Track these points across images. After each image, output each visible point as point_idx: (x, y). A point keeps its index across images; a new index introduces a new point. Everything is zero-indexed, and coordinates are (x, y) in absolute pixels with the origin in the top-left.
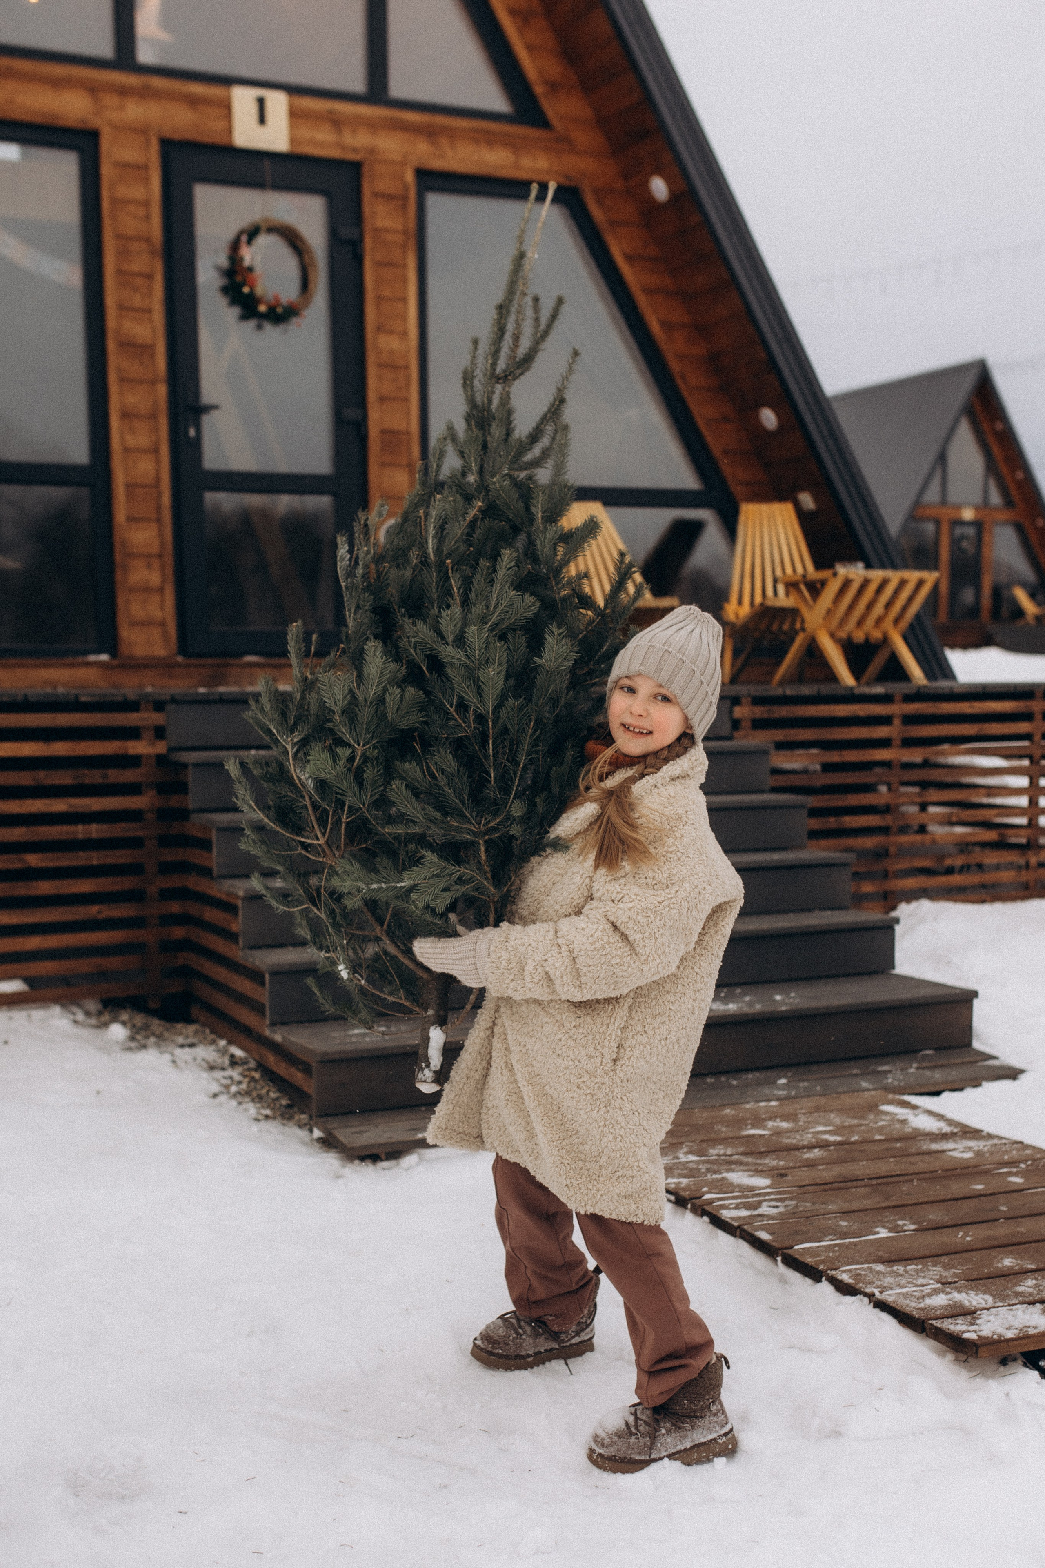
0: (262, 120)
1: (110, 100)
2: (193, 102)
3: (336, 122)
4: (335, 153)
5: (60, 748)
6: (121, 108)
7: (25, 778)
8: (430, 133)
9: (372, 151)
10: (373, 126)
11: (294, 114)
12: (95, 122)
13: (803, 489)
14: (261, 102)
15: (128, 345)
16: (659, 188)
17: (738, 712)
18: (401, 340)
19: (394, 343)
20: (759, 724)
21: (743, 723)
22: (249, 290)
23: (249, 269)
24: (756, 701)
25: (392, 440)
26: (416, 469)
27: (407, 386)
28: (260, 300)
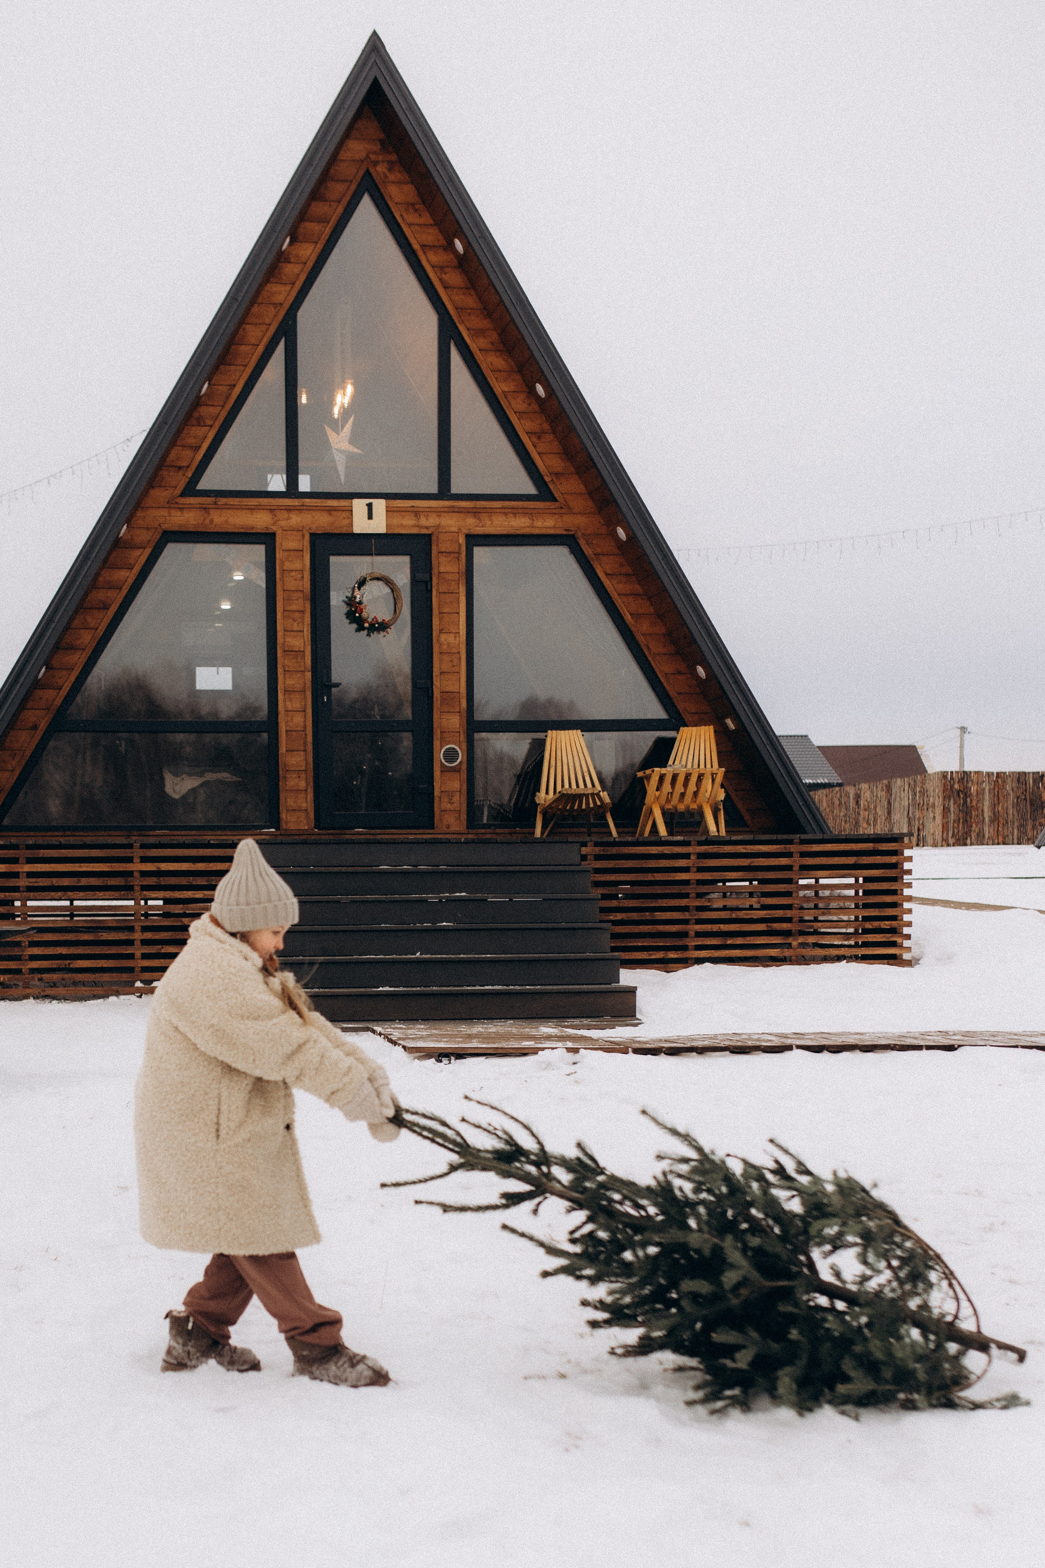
0: (370, 517)
1: (282, 515)
2: (330, 510)
3: (417, 513)
4: (415, 531)
5: (201, 866)
6: (289, 519)
7: (183, 881)
8: (476, 512)
9: (438, 527)
10: (439, 512)
11: (389, 510)
12: (274, 528)
13: (727, 717)
14: (370, 506)
15: (290, 652)
16: (621, 533)
17: (584, 850)
18: (455, 637)
19: (451, 639)
20: (598, 857)
21: (589, 857)
22: (360, 615)
23: (360, 603)
24: (596, 844)
25: (449, 697)
26: (464, 714)
27: (459, 665)
28: (366, 620)
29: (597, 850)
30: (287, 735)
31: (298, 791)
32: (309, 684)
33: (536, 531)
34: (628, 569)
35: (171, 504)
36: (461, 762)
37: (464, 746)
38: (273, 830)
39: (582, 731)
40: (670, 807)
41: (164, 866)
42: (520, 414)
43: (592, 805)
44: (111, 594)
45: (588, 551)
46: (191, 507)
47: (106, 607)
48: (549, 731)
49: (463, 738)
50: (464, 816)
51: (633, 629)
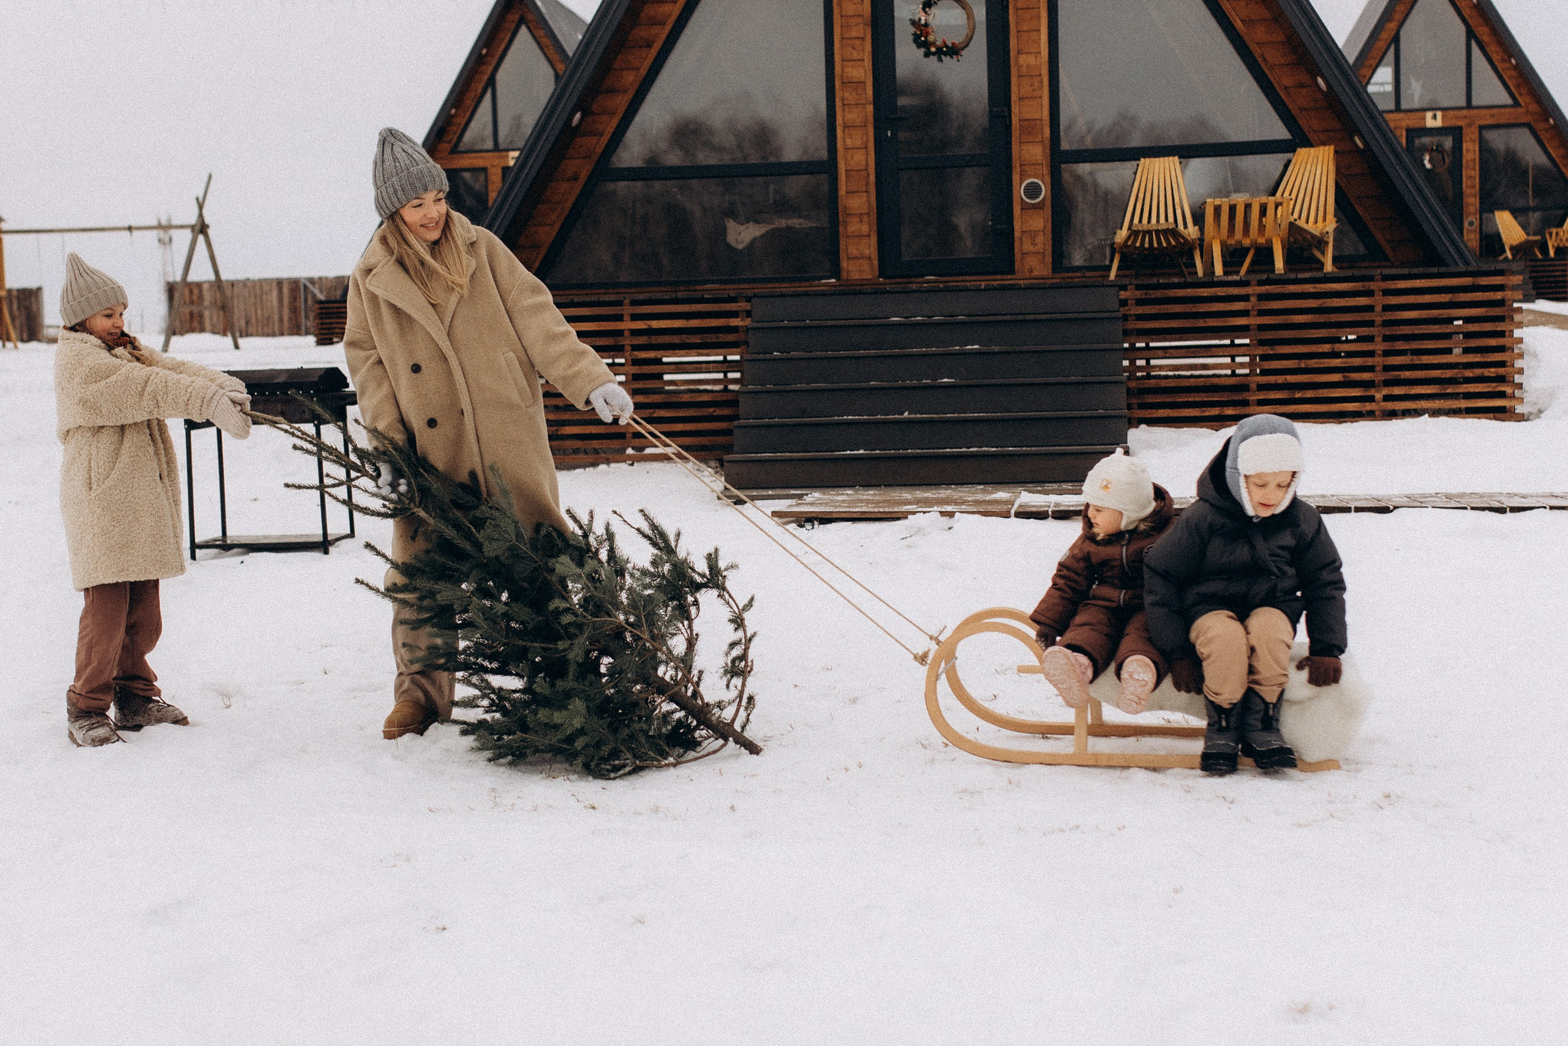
5: (694, 323)
15: (847, 83)
17: (1123, 295)
18: (1036, 57)
19: (1031, 60)
20: (1140, 302)
21: (1130, 302)
22: (926, 38)
24: (1138, 287)
25: (1029, 126)
26: (1047, 143)
27: (1041, 88)
28: (933, 43)
29: (1139, 294)
30: (847, 176)
31: (860, 236)
32: (871, 118)
36: (1044, 198)
37: (1048, 179)
38: (833, 280)
39: (1180, 158)
40: (1233, 242)
41: (655, 324)
43: (1147, 245)
48: (1142, 159)
49: (1046, 170)
50: (1049, 259)
51: (1246, 38)
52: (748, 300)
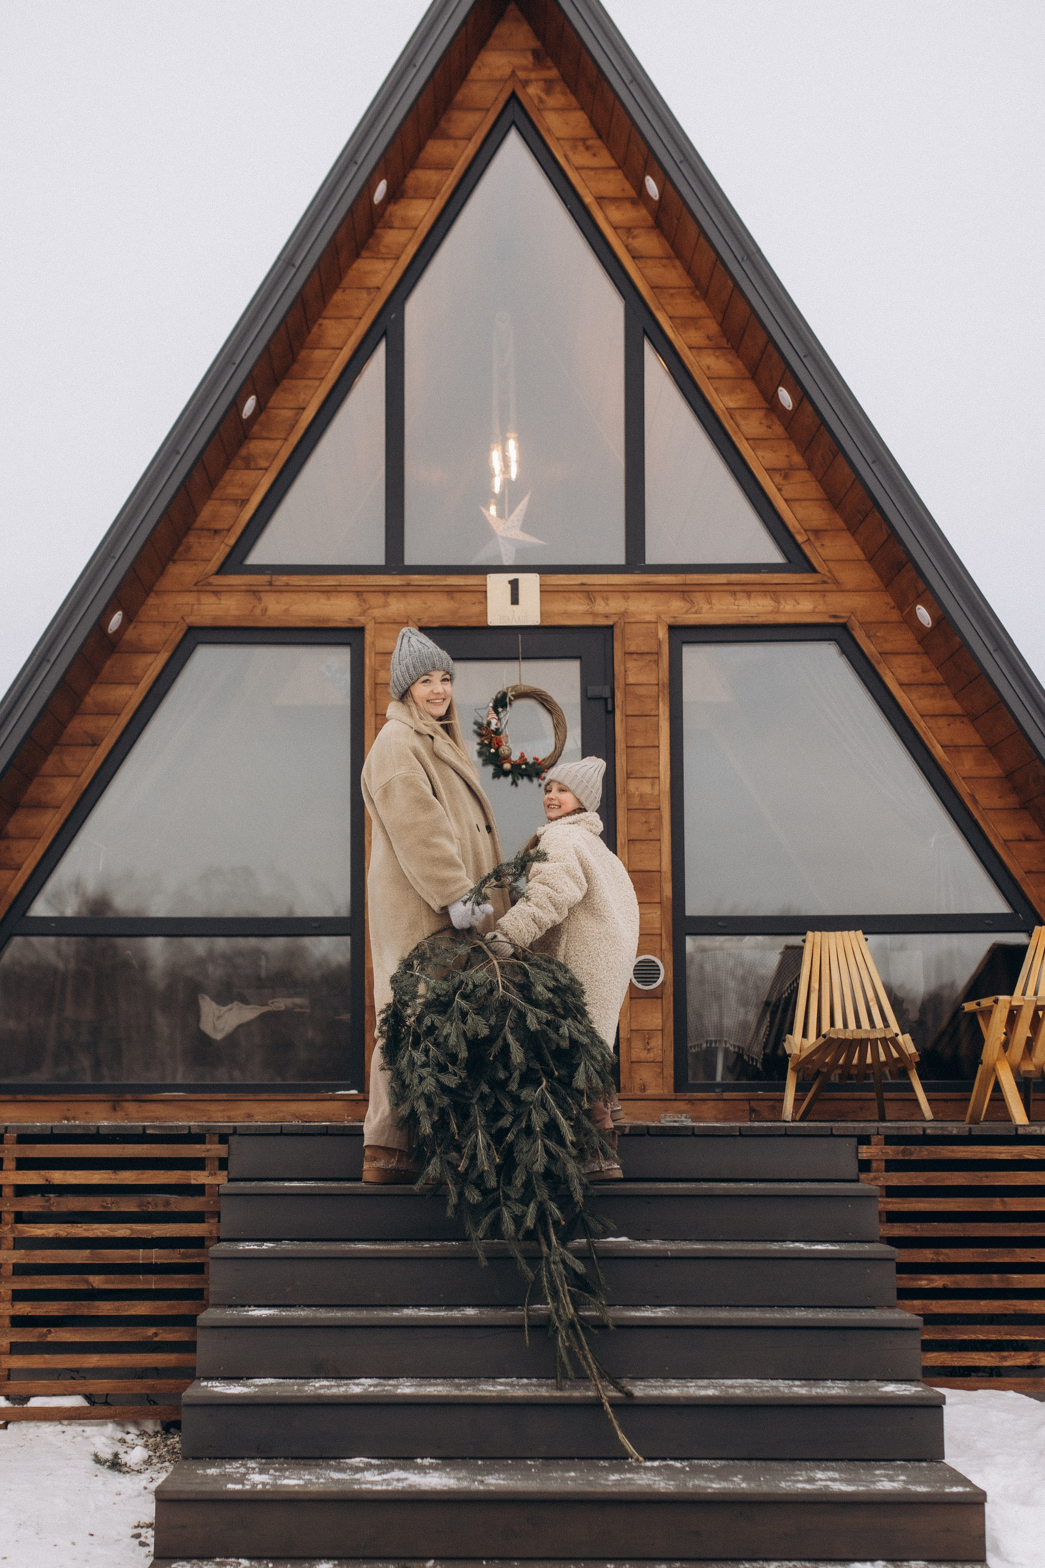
0: (515, 601)
1: (375, 600)
2: (451, 592)
3: (589, 593)
4: (588, 621)
5: (127, 1177)
6: (386, 605)
8: (684, 592)
9: (624, 614)
10: (624, 592)
11: (545, 591)
12: (362, 620)
14: (514, 584)
16: (923, 615)
17: (865, 1152)
18: (653, 785)
19: (646, 788)
20: (892, 1166)
21: (874, 1165)
22: (497, 750)
23: (497, 732)
24: (890, 1140)
25: (643, 880)
26: (668, 904)
27: (659, 828)
28: (507, 758)
29: (893, 1152)
33: (782, 619)
34: (934, 676)
35: (201, 587)
36: (663, 986)
37: (669, 957)
38: (351, 1092)
41: (58, 1177)
42: (755, 442)
43: (881, 1062)
44: (104, 722)
45: (869, 648)
46: (231, 590)
47: (95, 743)
48: (810, 934)
49: (666, 944)
50: (670, 1071)
51: (948, 770)
52: (223, 1139)
